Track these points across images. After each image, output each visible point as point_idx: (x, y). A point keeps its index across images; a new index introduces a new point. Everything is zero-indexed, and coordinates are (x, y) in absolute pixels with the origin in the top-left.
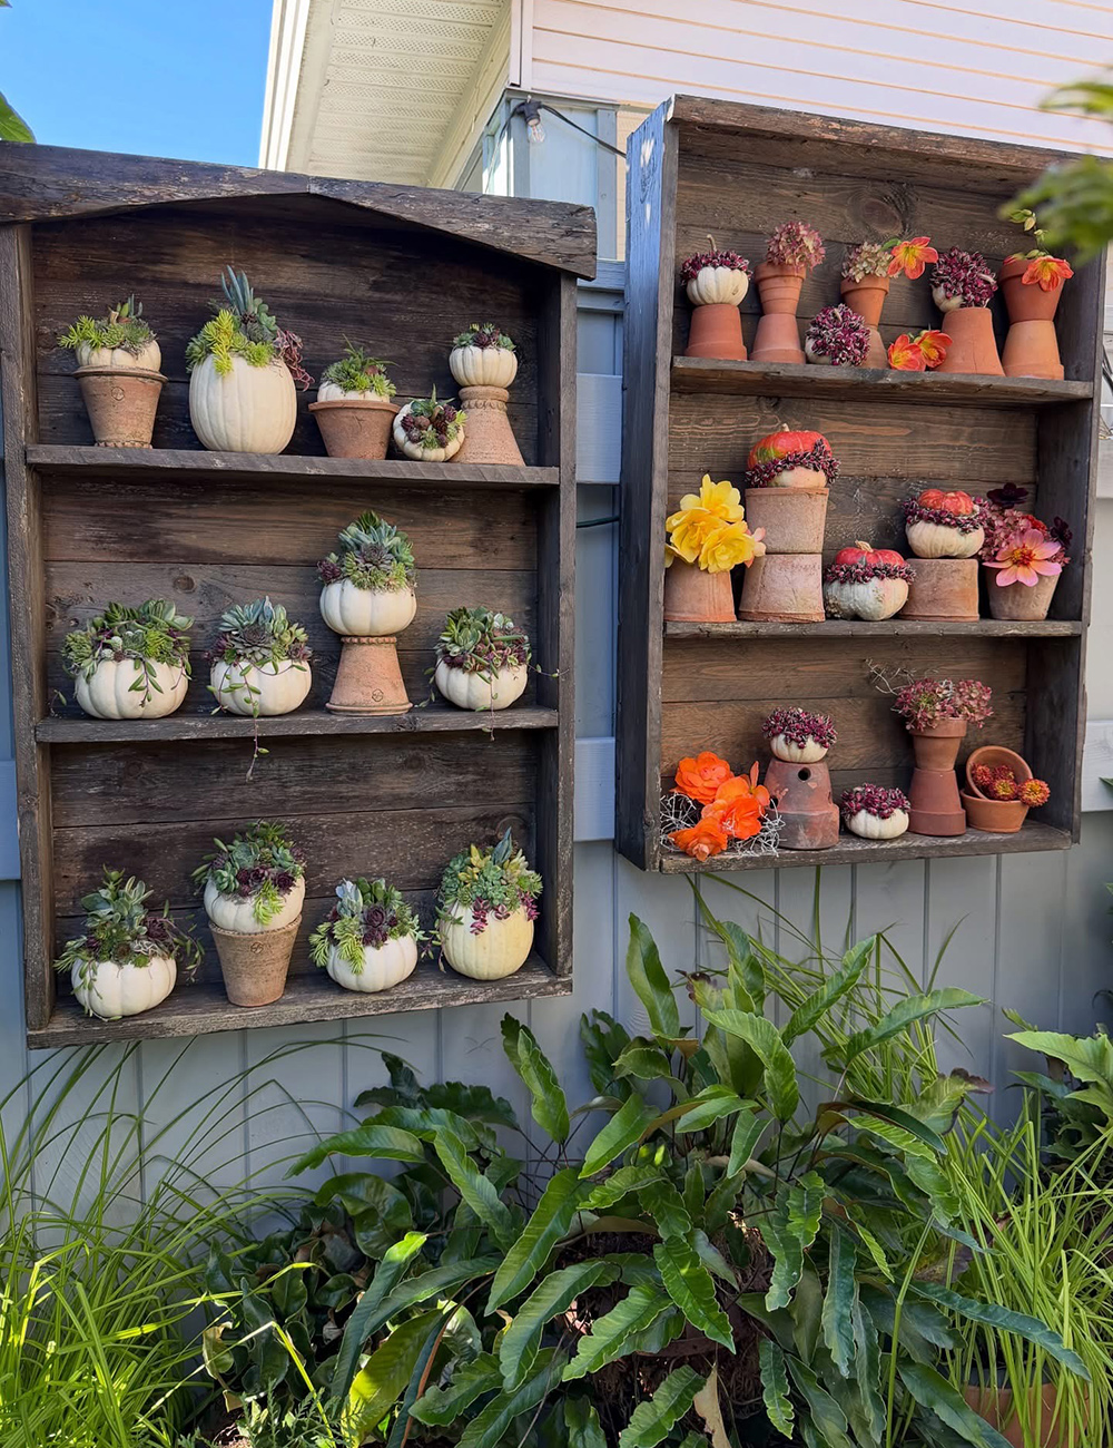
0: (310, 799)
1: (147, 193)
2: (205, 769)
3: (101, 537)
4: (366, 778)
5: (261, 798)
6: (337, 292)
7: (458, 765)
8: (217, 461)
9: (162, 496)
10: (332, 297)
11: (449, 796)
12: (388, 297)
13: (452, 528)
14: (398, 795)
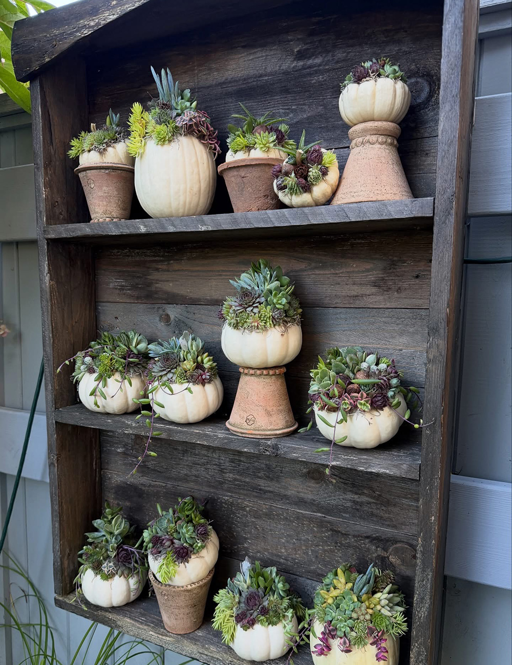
0: (239, 485)
1: (92, 24)
2: (176, 449)
3: (123, 286)
4: (277, 479)
5: (207, 476)
6: (269, 70)
7: (353, 485)
8: (142, 227)
9: (154, 256)
10: (266, 75)
11: (345, 510)
12: (310, 62)
13: (356, 270)
14: (303, 499)
